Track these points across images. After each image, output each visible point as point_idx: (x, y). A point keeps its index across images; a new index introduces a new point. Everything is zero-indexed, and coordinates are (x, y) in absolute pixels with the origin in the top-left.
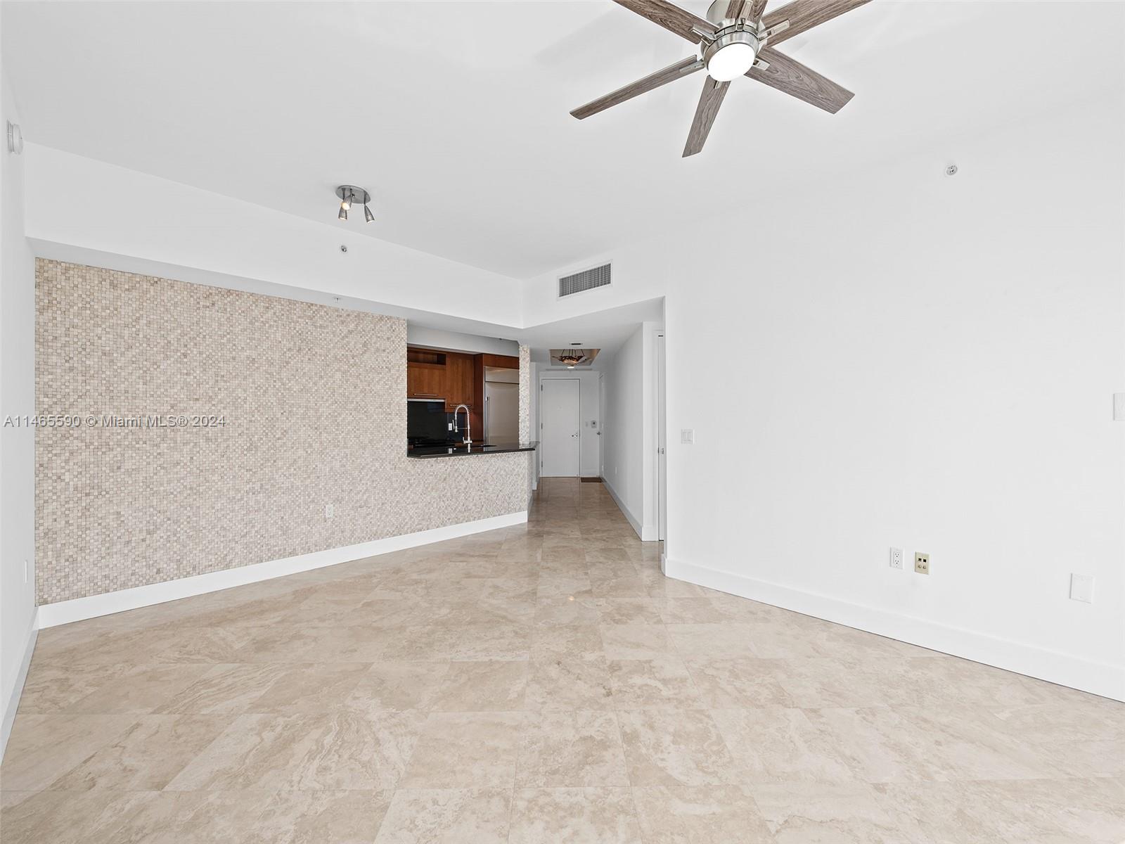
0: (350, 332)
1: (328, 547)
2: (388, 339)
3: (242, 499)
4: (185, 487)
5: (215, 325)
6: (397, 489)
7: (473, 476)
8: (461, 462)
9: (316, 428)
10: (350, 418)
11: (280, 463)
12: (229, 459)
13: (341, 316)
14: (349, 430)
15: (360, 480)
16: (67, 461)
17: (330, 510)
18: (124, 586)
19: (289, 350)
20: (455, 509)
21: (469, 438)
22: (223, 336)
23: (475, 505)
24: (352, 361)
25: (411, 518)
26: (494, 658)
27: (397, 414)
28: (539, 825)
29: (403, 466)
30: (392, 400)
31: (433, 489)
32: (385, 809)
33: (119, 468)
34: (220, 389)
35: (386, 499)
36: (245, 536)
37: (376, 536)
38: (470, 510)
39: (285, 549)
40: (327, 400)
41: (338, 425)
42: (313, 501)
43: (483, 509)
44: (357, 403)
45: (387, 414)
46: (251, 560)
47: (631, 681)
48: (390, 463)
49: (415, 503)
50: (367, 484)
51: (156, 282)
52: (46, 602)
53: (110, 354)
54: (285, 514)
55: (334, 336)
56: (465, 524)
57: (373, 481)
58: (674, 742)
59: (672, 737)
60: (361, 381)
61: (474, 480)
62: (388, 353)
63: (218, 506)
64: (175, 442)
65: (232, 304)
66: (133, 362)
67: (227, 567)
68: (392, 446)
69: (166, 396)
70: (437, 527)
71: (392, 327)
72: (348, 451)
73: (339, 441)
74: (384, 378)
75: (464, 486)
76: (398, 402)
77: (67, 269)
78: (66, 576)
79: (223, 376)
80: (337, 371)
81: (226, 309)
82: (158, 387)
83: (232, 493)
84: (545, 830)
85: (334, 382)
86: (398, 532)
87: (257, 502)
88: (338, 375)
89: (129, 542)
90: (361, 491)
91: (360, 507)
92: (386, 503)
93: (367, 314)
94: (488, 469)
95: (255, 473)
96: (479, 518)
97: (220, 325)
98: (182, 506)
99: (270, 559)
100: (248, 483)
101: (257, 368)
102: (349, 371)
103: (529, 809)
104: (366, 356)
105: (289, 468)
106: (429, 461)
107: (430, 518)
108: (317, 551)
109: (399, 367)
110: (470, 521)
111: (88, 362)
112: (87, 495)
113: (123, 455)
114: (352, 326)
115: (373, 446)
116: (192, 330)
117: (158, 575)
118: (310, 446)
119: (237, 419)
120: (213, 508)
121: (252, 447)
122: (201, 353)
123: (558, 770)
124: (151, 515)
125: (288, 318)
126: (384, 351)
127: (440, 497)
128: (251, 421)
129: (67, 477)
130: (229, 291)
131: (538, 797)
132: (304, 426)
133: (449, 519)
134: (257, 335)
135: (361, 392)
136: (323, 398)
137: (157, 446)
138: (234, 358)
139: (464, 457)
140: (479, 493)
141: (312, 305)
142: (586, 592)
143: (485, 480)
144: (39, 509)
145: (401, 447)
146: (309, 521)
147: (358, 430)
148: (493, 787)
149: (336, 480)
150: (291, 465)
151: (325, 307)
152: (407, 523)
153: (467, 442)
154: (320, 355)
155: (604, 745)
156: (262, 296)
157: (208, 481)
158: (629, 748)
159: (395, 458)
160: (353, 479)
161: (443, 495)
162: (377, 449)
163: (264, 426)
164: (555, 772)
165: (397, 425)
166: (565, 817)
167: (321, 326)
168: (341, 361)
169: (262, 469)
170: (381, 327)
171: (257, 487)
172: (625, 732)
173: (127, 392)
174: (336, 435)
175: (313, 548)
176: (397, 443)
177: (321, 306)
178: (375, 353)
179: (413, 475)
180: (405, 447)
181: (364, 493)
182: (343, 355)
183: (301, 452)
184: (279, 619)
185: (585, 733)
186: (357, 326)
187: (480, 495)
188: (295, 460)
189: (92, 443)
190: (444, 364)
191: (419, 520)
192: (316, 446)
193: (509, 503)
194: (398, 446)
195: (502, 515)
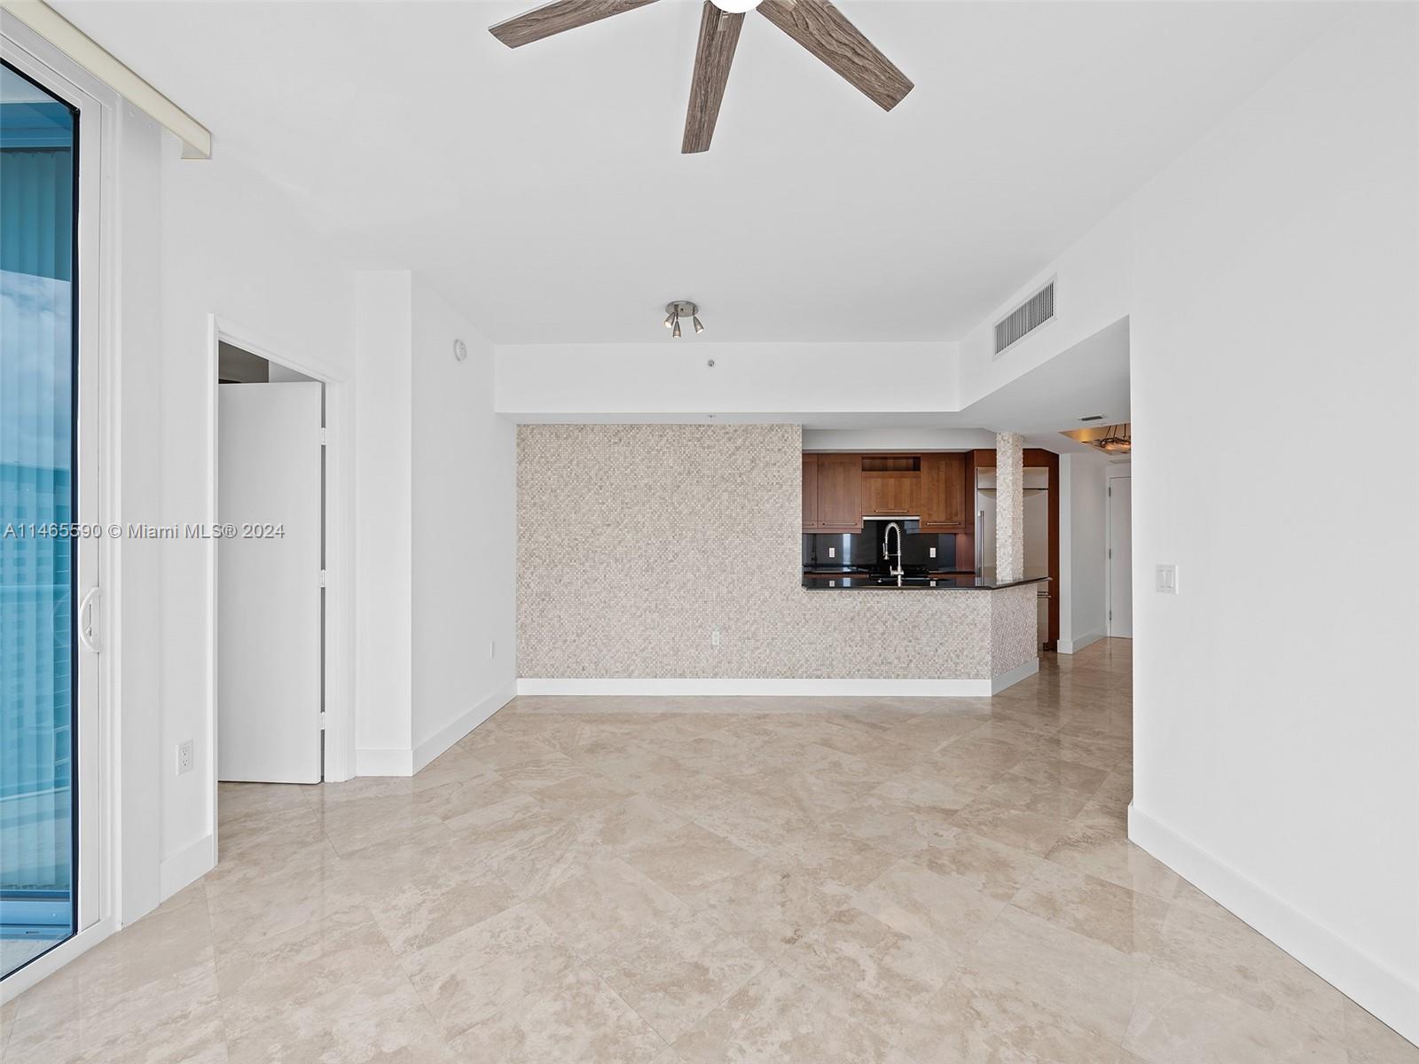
0: (737, 449)
1: (715, 676)
2: (779, 450)
3: (640, 616)
4: (601, 600)
5: (622, 458)
6: (789, 624)
7: (895, 619)
8: (876, 598)
9: (703, 551)
10: (737, 541)
11: (672, 585)
12: (631, 578)
13: (728, 433)
14: (736, 554)
15: (748, 610)
16: (532, 573)
17: (716, 638)
18: (562, 675)
19: (680, 474)
20: (867, 659)
21: (899, 568)
22: (626, 468)
23: (899, 658)
24: (739, 480)
25: (807, 660)
26: (733, 838)
27: (789, 537)
28: (557, 1006)
29: (796, 597)
30: (783, 520)
31: (835, 629)
32: (501, 910)
33: (560, 581)
34: (625, 516)
35: (776, 634)
36: (643, 650)
37: (764, 674)
38: (890, 663)
39: (675, 670)
40: (715, 522)
41: (725, 548)
42: (701, 626)
43: (912, 665)
44: (744, 524)
45: (777, 537)
46: (648, 674)
47: (840, 944)
48: (781, 593)
49: (811, 644)
50: (755, 614)
51: (582, 428)
52: (521, 677)
53: (555, 491)
54: (676, 636)
55: (721, 455)
56: (882, 681)
57: (762, 612)
58: (784, 1046)
59: (791, 1039)
60: (749, 501)
61: (896, 624)
62: (779, 467)
63: (624, 620)
64: (594, 562)
65: (634, 437)
66: (569, 496)
67: (630, 676)
68: (783, 573)
69: (588, 523)
70: (841, 678)
71: (783, 437)
72: (735, 577)
73: (726, 566)
74: (774, 495)
75: (881, 630)
76: (790, 524)
77: (533, 429)
78: (532, 660)
79: (627, 504)
80: (723, 491)
81: (629, 443)
82: (584, 515)
83: (634, 610)
84: (555, 1013)
85: (721, 503)
86: (791, 673)
87: (653, 620)
88: (726, 496)
89: (565, 641)
90: (748, 621)
91: (749, 639)
92: (776, 639)
93: (755, 426)
94: (920, 612)
95: (651, 592)
96: (905, 677)
97: (626, 458)
98: (598, 617)
99: (663, 676)
100: (645, 602)
101: (654, 494)
102: (735, 491)
103: (569, 987)
104: (755, 472)
105: (679, 590)
106: (830, 595)
107: (831, 665)
108: (704, 678)
109: (792, 482)
110: (890, 677)
111: (544, 498)
112: (543, 600)
113: (562, 570)
114: (740, 442)
115: (761, 573)
116: (605, 465)
117: (582, 672)
118: (698, 570)
119: (638, 542)
120: (620, 621)
121: (649, 569)
122: (612, 485)
123: (634, 975)
124: (580, 622)
125: (679, 443)
126: (775, 464)
127: (846, 641)
128: (648, 544)
129: (532, 585)
130: (631, 426)
131: (588, 983)
132: (693, 549)
133: (859, 670)
134: (653, 463)
135: (749, 512)
136: (710, 520)
137: (583, 564)
138: (635, 487)
139: (881, 592)
140: (905, 642)
141: (700, 426)
142: (945, 811)
143: (914, 627)
144: (518, 608)
145: (794, 576)
146: (697, 646)
147: (745, 554)
148: (573, 949)
149: (722, 607)
150: (682, 587)
151: (712, 426)
152: (801, 666)
153: (895, 573)
154: (708, 477)
155: (705, 986)
156: (657, 425)
157: (616, 597)
158: (724, 1009)
159: (787, 588)
160: (740, 607)
161: (850, 639)
162: (767, 576)
163: (658, 549)
164: (629, 975)
165: (790, 549)
166: (581, 1018)
167: (709, 447)
168: (727, 481)
169: (656, 590)
170: (771, 438)
171: (653, 607)
172: (748, 992)
173: (564, 520)
174: (723, 559)
175: (700, 673)
176: (789, 570)
177: (708, 426)
178: (764, 469)
179: (809, 610)
180: (799, 576)
181: (752, 624)
182: (730, 474)
183: (690, 575)
184: (626, 731)
185: (707, 962)
186: (744, 441)
187: (907, 646)
188: (684, 583)
189: (545, 561)
190: (919, 470)
191: (818, 665)
192: (703, 569)
193: (957, 664)
194: (791, 573)
195: (943, 678)
